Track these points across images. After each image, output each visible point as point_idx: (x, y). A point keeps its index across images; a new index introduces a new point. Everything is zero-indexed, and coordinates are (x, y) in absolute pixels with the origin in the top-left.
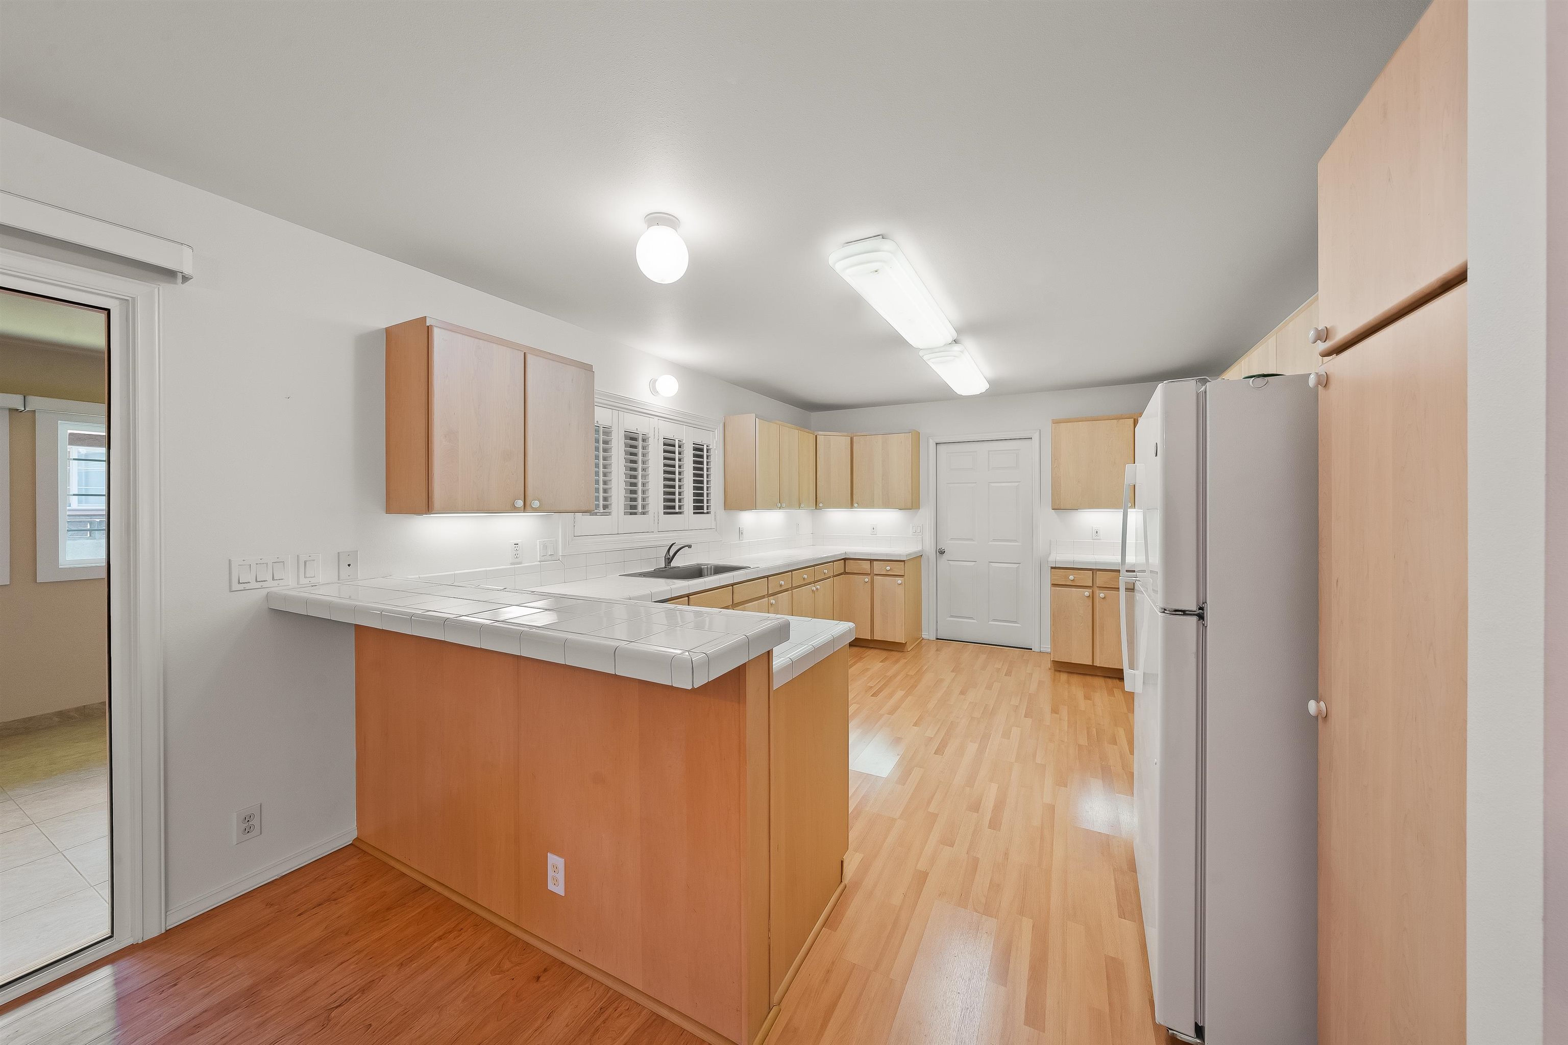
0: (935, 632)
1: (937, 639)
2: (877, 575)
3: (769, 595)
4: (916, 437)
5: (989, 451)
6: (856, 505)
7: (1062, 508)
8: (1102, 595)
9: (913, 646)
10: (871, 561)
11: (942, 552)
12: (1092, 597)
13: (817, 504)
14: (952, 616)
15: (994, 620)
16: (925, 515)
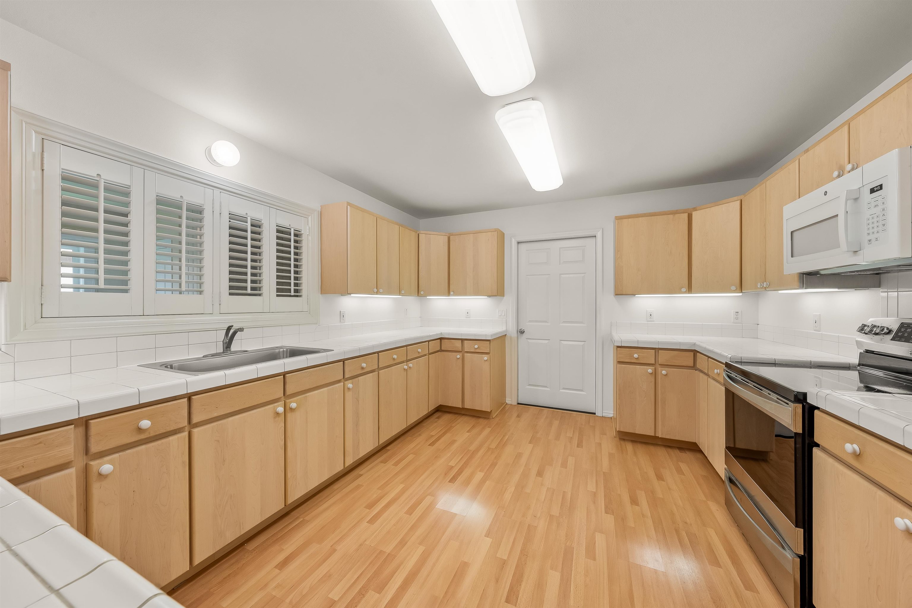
0: (516, 397)
1: (518, 404)
2: (467, 352)
3: (345, 379)
4: (501, 237)
5: (560, 248)
6: (452, 293)
7: (624, 293)
8: (664, 372)
9: (498, 412)
10: (463, 340)
11: (522, 332)
12: (655, 374)
13: (419, 292)
14: (530, 385)
15: (564, 389)
16: (509, 300)
